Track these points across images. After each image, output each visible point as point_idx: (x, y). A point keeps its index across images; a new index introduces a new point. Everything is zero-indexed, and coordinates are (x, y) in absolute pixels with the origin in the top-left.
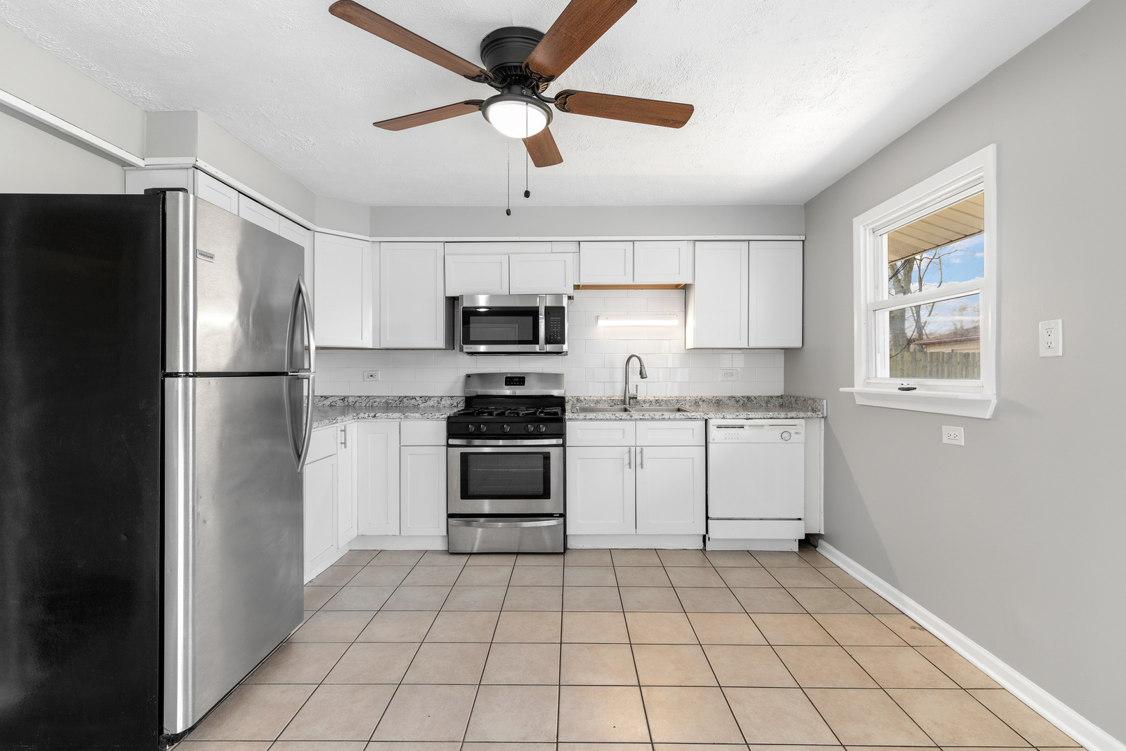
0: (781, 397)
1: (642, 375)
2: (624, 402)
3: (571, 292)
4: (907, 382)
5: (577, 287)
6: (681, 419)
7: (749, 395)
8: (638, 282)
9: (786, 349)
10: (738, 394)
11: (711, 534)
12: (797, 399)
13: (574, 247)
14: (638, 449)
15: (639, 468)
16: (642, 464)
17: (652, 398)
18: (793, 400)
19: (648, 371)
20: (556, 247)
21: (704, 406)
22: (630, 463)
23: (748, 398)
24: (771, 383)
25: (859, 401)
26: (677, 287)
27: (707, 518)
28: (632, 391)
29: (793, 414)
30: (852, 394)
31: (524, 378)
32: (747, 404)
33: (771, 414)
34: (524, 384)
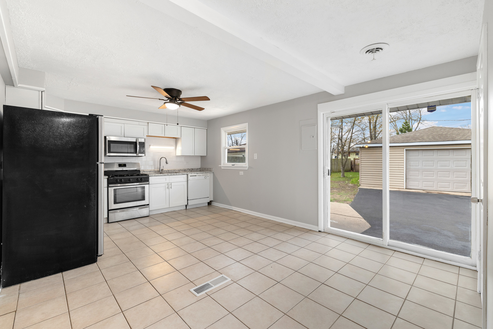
0: (200, 168)
1: (167, 163)
2: (159, 171)
3: (145, 137)
4: (233, 164)
5: (147, 136)
6: (181, 175)
7: (192, 168)
8: (165, 136)
9: (201, 156)
10: (190, 168)
11: (189, 204)
12: (205, 169)
13: (147, 124)
14: (170, 184)
15: (170, 189)
16: (171, 187)
17: (167, 170)
18: (204, 169)
19: (168, 162)
20: (140, 123)
21: (181, 171)
22: (168, 188)
23: (192, 169)
24: (198, 165)
25: (222, 168)
26: (174, 138)
27: (188, 200)
28: (162, 168)
29: (207, 172)
30: (221, 166)
31: (125, 164)
32: (192, 170)
33: (202, 172)
34: (126, 166)
